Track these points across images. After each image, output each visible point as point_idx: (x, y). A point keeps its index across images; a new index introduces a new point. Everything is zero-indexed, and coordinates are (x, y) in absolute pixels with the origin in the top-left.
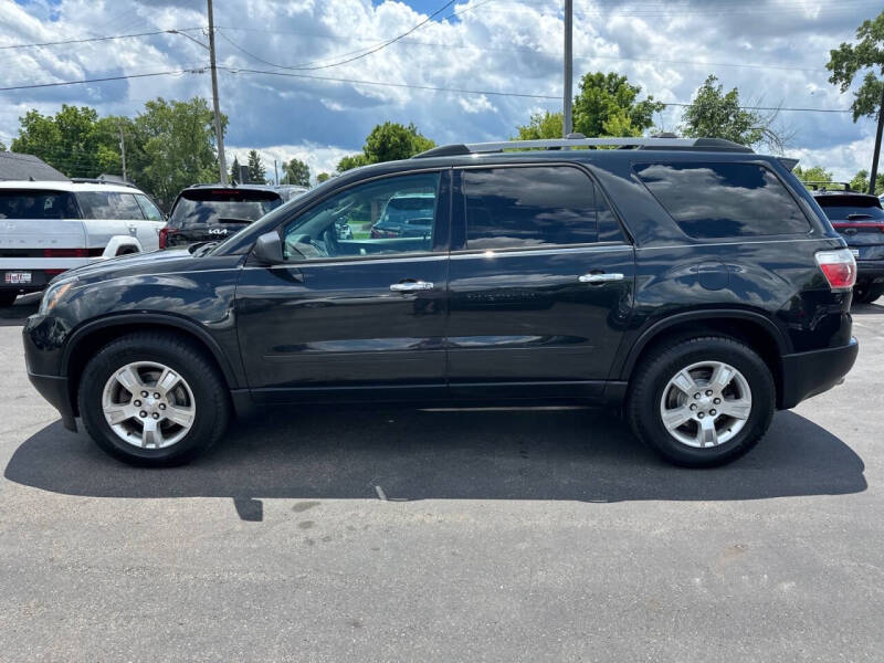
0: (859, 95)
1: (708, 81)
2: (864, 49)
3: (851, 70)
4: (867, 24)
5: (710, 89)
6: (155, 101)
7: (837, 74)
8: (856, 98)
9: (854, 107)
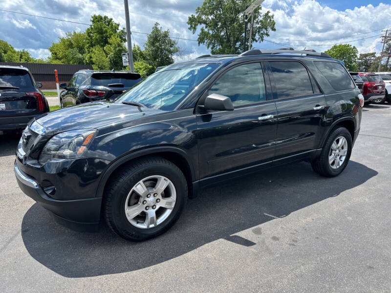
0: (200, 36)
1: (155, 24)
2: (199, 17)
3: (196, 25)
4: (199, 8)
5: (156, 28)
7: (191, 26)
8: (199, 37)
9: (198, 40)
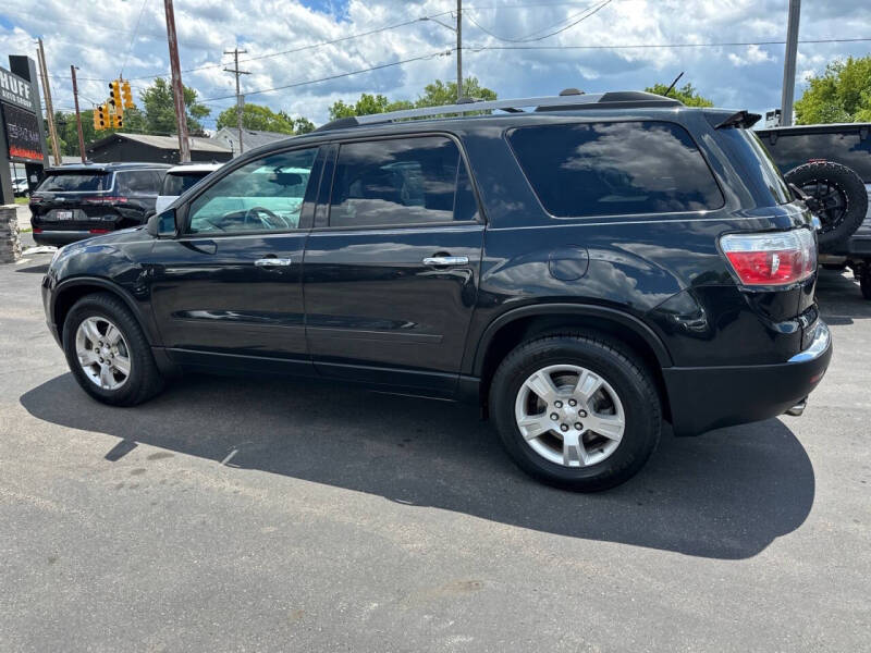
6: (434, 83)
